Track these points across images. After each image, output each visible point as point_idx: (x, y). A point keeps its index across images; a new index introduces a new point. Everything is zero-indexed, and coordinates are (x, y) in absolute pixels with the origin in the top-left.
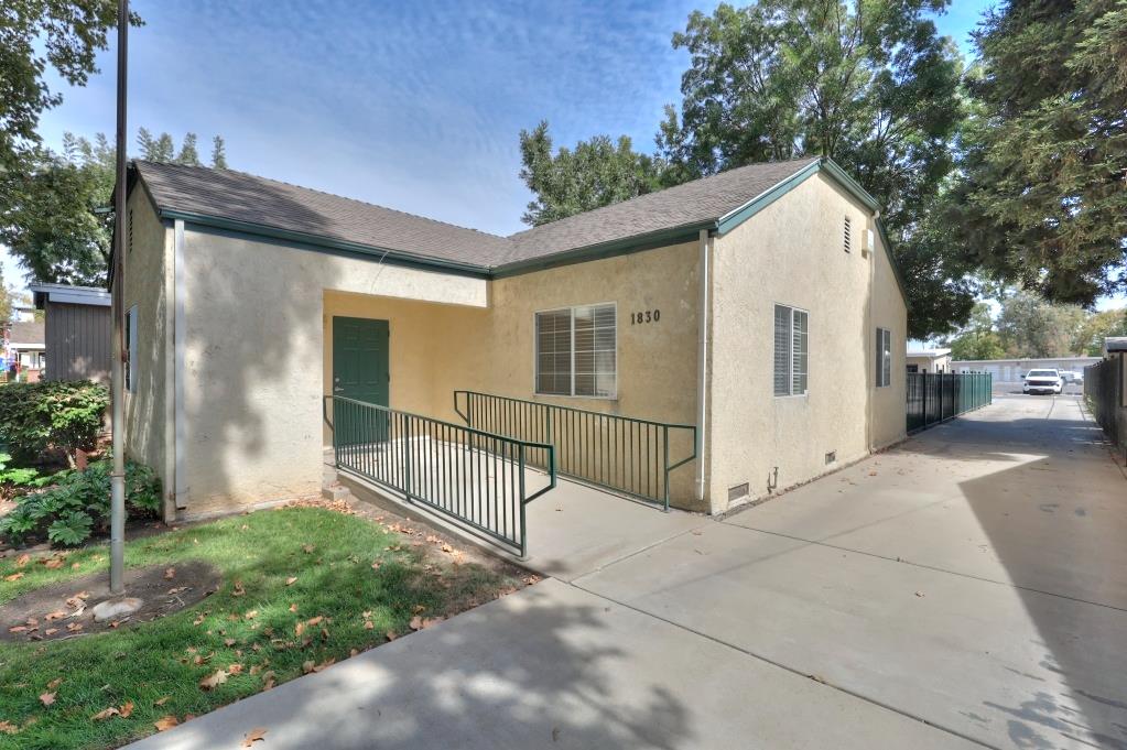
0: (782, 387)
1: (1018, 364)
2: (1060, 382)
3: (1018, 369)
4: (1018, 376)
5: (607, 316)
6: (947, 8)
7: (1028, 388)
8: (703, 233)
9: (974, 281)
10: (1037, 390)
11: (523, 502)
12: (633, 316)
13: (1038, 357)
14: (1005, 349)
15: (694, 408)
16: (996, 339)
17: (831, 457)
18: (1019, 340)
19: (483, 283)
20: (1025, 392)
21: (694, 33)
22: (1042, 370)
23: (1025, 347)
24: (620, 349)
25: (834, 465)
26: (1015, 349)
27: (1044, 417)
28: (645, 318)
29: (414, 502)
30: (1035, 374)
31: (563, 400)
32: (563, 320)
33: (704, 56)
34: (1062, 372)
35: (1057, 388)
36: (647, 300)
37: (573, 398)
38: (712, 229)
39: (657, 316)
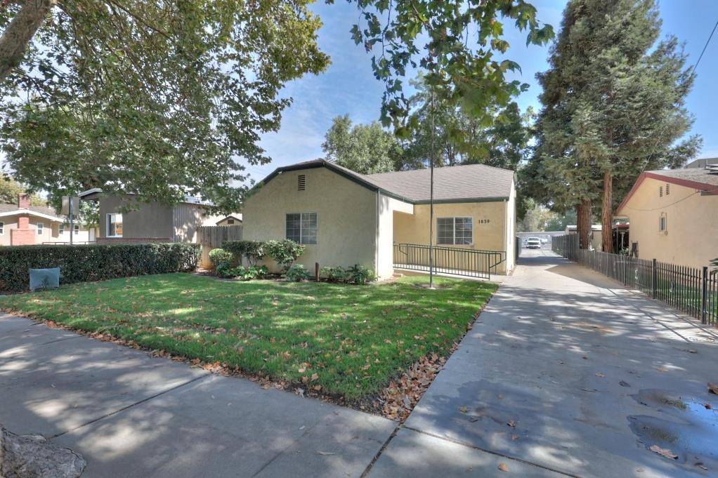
0: (510, 243)
2: (540, 243)
5: (469, 220)
7: (528, 246)
8: (505, 200)
12: (479, 221)
15: (502, 246)
19: (412, 206)
24: (474, 230)
28: (484, 221)
29: (438, 274)
30: (530, 239)
31: (450, 246)
32: (450, 220)
33: (421, 92)
34: (540, 239)
35: (539, 246)
36: (485, 217)
37: (454, 245)
38: (507, 199)
39: (488, 221)
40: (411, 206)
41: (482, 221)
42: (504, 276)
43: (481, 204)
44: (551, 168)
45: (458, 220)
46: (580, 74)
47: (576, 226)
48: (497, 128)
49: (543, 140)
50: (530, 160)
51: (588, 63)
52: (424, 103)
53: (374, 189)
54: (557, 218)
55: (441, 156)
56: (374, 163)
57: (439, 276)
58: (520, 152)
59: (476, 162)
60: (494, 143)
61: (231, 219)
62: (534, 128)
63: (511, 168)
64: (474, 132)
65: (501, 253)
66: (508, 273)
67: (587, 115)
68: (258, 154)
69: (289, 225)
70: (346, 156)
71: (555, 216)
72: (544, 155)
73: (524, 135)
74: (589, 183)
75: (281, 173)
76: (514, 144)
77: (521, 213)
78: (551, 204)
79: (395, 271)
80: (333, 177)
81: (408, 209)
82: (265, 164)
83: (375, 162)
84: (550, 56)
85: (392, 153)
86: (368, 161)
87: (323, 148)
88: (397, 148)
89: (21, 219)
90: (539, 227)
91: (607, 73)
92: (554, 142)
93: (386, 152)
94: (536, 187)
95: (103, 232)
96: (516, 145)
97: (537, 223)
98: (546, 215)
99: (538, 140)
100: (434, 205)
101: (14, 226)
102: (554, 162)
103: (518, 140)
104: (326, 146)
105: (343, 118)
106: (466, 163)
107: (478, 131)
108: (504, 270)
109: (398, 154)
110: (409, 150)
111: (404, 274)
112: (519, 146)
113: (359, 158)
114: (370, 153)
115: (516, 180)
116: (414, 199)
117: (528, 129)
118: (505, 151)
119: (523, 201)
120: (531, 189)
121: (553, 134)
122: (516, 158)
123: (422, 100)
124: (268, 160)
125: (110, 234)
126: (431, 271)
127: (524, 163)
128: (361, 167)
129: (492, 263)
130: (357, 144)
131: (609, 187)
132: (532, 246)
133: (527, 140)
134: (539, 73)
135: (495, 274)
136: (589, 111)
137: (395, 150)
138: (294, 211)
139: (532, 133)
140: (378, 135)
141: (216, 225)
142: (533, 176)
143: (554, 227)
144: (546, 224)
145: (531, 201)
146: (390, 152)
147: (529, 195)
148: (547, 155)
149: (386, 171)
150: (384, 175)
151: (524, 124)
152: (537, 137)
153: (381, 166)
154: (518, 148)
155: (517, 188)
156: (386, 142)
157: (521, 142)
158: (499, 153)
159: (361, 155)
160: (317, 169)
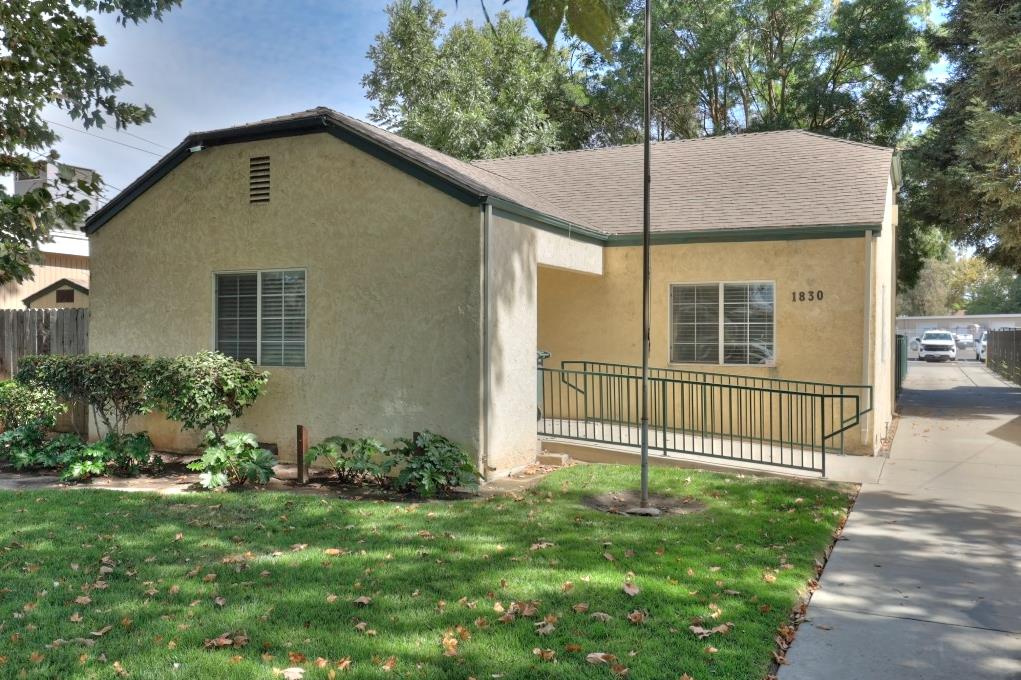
2: (954, 346)
7: (924, 354)
11: (824, 438)
12: (794, 294)
24: (779, 322)
28: (807, 296)
29: (672, 455)
30: (929, 337)
31: (709, 368)
32: (709, 293)
34: (953, 334)
36: (810, 282)
37: (722, 366)
38: (876, 230)
39: (820, 295)
40: (597, 251)
41: (802, 295)
42: (865, 458)
43: (800, 243)
44: (994, 140)
45: (734, 293)
48: (841, 35)
49: (969, 64)
50: (933, 121)
53: (473, 198)
54: (997, 279)
55: (692, 110)
56: (504, 127)
57: (673, 463)
58: (906, 99)
59: (786, 126)
60: (835, 74)
61: (66, 288)
62: (944, 33)
63: (881, 142)
64: (781, 43)
65: (856, 391)
66: (877, 448)
68: (104, 94)
69: (223, 306)
70: (428, 110)
71: (990, 275)
72: (978, 105)
73: (916, 51)
75: (198, 148)
76: (891, 78)
77: (909, 270)
78: (990, 242)
79: (545, 446)
80: (353, 163)
81: (587, 259)
82: (132, 126)
83: (508, 126)
85: (554, 103)
86: (484, 122)
87: (368, 88)
88: (568, 87)
90: (951, 301)
92: (1001, 69)
93: (536, 98)
94: (952, 195)
96: (896, 79)
97: (944, 292)
98: (967, 271)
99: (956, 65)
100: (652, 248)
102: (1002, 126)
103: (900, 67)
104: (375, 82)
106: (755, 127)
107: (789, 40)
108: (866, 440)
109: (571, 104)
110: (602, 91)
111: (573, 456)
112: (903, 83)
113: (459, 115)
114: (494, 100)
115: (898, 176)
116: (607, 230)
117: (929, 35)
118: (865, 95)
119: (914, 236)
120: (939, 200)
121: (999, 43)
122: (893, 116)
124: (142, 116)
127: (916, 130)
128: (463, 141)
129: (834, 422)
130: (454, 75)
132: (934, 356)
133: (924, 67)
135: (840, 451)
137: (562, 93)
138: (239, 265)
139: (938, 44)
140: (513, 50)
141: (24, 308)
142: (944, 165)
143: (987, 303)
144: (967, 296)
145: (936, 234)
146: (549, 98)
147: (931, 220)
148: (985, 104)
149: (537, 150)
150: (526, 161)
151: (915, 22)
152: (953, 58)
153: (523, 138)
154: (898, 88)
155: (898, 200)
156: (537, 69)
157: (908, 72)
158: (847, 101)
159: (465, 107)
160: (307, 139)
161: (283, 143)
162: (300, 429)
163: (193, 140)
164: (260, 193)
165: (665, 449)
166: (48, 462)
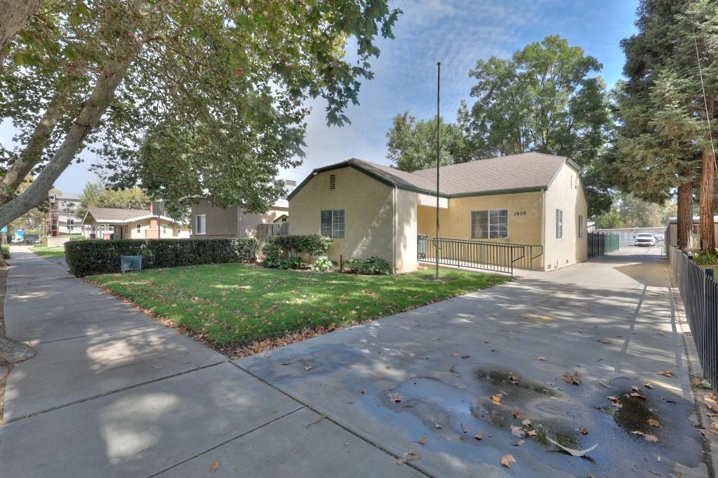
0: (557, 237)
1: (632, 231)
2: (654, 240)
3: (632, 233)
4: (632, 238)
5: (504, 213)
6: (601, 70)
7: (637, 243)
8: (542, 190)
9: (612, 191)
10: (641, 244)
11: (512, 262)
12: (515, 213)
13: (642, 227)
14: (625, 222)
15: (540, 240)
16: (619, 216)
17: (567, 262)
18: (633, 218)
19: (447, 200)
20: (635, 245)
21: (479, 70)
22: (644, 233)
23: (636, 221)
24: (510, 223)
25: (568, 264)
26: (630, 222)
27: (643, 254)
28: (520, 214)
29: (461, 268)
30: (641, 236)
31: (484, 240)
32: (485, 214)
33: (483, 81)
35: (651, 243)
36: (521, 208)
37: (489, 240)
38: (545, 188)
39: (525, 213)
40: (445, 200)
41: (518, 213)
43: (518, 194)
45: (494, 214)
46: (665, 35)
47: (676, 218)
51: (674, 22)
52: (488, 92)
61: (284, 217)
66: (547, 269)
67: (668, 84)
68: (288, 159)
69: (323, 221)
74: (678, 165)
75: (316, 174)
79: (420, 264)
84: (639, 18)
85: (454, 147)
88: (457, 140)
89: (152, 222)
91: (697, 30)
95: (194, 231)
101: (147, 227)
105: (403, 116)
108: (542, 266)
109: (459, 147)
113: (415, 155)
116: (449, 193)
123: (486, 89)
125: (198, 232)
126: (437, 262)
128: (417, 164)
131: (709, 168)
134: (625, 40)
135: (523, 269)
136: (670, 79)
137: (456, 143)
138: (327, 208)
146: (451, 146)
153: (440, 161)
159: (418, 151)
160: (345, 169)
161: (339, 170)
162: (341, 256)
163: (315, 171)
164: (333, 186)
165: (459, 266)
166: (275, 265)
